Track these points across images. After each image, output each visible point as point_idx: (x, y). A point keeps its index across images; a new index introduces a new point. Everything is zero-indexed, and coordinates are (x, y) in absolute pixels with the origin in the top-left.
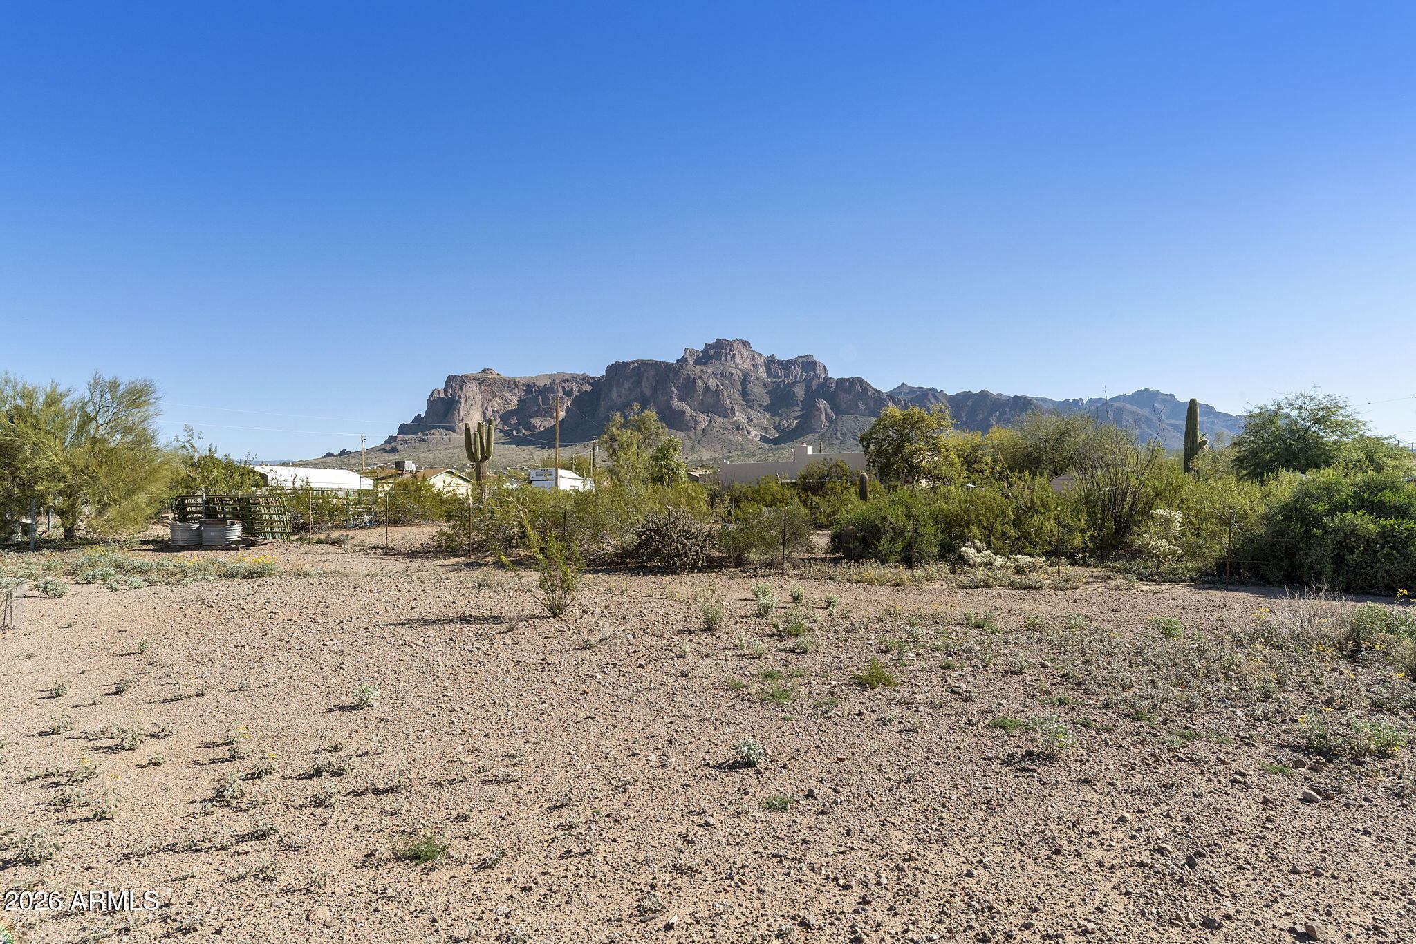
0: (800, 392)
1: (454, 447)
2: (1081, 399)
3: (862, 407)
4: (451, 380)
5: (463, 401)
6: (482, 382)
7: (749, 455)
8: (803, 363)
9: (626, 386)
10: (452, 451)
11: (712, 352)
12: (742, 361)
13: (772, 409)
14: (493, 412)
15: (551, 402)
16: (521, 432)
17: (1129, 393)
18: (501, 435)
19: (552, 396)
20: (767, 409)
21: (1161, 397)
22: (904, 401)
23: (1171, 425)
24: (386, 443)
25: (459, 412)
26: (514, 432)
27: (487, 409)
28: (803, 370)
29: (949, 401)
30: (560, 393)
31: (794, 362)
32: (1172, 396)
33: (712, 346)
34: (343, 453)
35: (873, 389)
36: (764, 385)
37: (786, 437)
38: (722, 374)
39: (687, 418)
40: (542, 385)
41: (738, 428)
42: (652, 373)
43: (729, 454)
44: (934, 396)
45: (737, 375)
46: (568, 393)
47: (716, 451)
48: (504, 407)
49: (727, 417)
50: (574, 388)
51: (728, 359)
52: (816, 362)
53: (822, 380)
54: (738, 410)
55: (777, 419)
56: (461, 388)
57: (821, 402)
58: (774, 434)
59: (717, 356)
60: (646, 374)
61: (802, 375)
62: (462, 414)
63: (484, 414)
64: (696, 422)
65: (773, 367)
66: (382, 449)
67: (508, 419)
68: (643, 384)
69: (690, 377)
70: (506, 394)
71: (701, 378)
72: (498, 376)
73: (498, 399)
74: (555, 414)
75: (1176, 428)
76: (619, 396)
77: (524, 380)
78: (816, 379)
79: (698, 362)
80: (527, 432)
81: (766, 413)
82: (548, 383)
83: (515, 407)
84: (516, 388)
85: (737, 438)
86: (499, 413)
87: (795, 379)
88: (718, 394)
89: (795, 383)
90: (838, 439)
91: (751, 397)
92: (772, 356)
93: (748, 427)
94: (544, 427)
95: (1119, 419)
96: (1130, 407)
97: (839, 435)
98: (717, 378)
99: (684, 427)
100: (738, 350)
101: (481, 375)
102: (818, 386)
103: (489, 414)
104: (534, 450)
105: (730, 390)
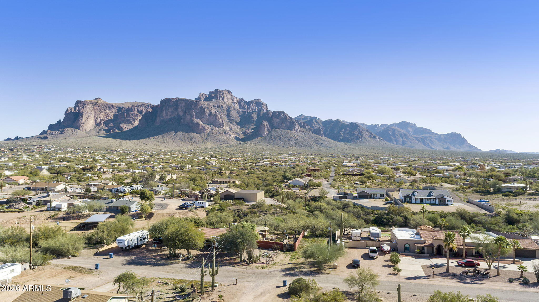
0: (255, 116)
1: (79, 138)
2: (378, 124)
3: (283, 125)
4: (78, 103)
5: (84, 114)
6: (95, 105)
7: (230, 147)
8: (256, 103)
9: (170, 110)
10: (78, 139)
11: (213, 95)
12: (228, 101)
13: (241, 124)
14: (101, 120)
15: (131, 116)
16: (115, 131)
17: (398, 122)
18: (104, 132)
19: (131, 113)
20: (238, 124)
21: (410, 125)
22: (303, 123)
23: (415, 137)
24: (41, 134)
26: (112, 131)
27: (97, 118)
28: (256, 106)
29: (322, 124)
30: (136, 112)
31: (252, 102)
32: (415, 124)
33: (213, 92)
34: (17, 138)
35: (289, 117)
36: (238, 112)
37: (247, 138)
38: (218, 106)
39: (201, 127)
40: (127, 107)
41: (225, 133)
42: (183, 104)
43: (221, 146)
44: (316, 121)
45: (225, 107)
46: (140, 112)
47: (214, 144)
48: (106, 118)
49: (220, 127)
50: (144, 110)
51: (221, 99)
52: (262, 102)
53: (265, 111)
54: (225, 124)
55: (244, 129)
56: (83, 107)
57: (265, 122)
58: (242, 136)
59: (216, 98)
60: (180, 105)
62: (83, 120)
63: (96, 121)
64: (205, 129)
65: (243, 104)
66: (39, 137)
67: (109, 124)
68: (179, 110)
69: (203, 107)
70: (108, 111)
71: (208, 108)
72: (103, 102)
73: (103, 114)
74: (133, 123)
75: (417, 139)
76: (166, 115)
77: (117, 105)
78: (262, 111)
79: (206, 100)
80: (118, 131)
81: (239, 126)
82: (130, 107)
83: (112, 118)
84: (113, 109)
85: (225, 138)
86: (103, 121)
87: (253, 109)
88: (215, 116)
89: (252, 112)
90: (272, 140)
91: (231, 118)
92: (242, 99)
93: (230, 133)
94: (127, 129)
95: (394, 134)
96: (398, 129)
97: (273, 138)
98: (215, 108)
99: (199, 132)
100: (226, 95)
101: (94, 101)
102: (263, 114)
103: (98, 121)
104: (122, 141)
105: (221, 114)
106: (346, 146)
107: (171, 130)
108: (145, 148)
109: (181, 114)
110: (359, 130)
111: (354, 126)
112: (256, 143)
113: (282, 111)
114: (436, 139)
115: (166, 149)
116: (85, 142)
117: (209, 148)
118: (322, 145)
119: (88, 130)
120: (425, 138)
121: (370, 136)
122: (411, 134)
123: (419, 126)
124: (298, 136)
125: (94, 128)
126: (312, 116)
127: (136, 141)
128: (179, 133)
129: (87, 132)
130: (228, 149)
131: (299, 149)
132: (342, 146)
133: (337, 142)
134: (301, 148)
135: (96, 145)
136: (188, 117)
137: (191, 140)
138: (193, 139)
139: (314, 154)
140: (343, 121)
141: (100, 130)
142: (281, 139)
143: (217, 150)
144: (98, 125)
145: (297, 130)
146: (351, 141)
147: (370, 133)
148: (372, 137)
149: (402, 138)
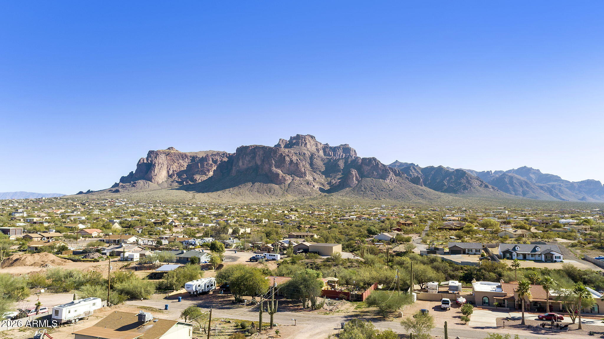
0: (341, 164)
1: (151, 190)
2: (491, 171)
3: (375, 173)
4: (150, 153)
5: (157, 165)
6: (168, 154)
7: (314, 199)
8: (343, 148)
9: (247, 159)
10: (149, 192)
11: (294, 141)
12: (311, 147)
13: (326, 173)
14: (173, 171)
15: (205, 166)
16: (188, 183)
17: (516, 168)
18: (177, 184)
19: (206, 163)
20: (323, 173)
21: (532, 171)
22: (398, 171)
23: (539, 186)
24: (113, 187)
25: (154, 171)
26: (185, 182)
27: (170, 169)
28: (343, 152)
29: (422, 171)
30: (211, 162)
31: (338, 148)
32: (538, 170)
33: (294, 138)
34: (89, 192)
35: (381, 164)
36: (322, 160)
37: (333, 189)
38: (299, 153)
39: (280, 178)
40: (201, 157)
41: (308, 183)
42: (261, 152)
43: (303, 198)
44: (414, 168)
45: (308, 154)
46: (215, 162)
47: (295, 196)
48: (179, 168)
49: (302, 177)
50: (218, 159)
51: (303, 145)
52: (350, 148)
53: (353, 158)
54: (308, 174)
55: (329, 179)
56: (156, 158)
57: (353, 170)
58: (327, 187)
59: (297, 144)
60: (258, 153)
61: (342, 155)
62: (156, 172)
63: (168, 172)
64: (285, 180)
65: (327, 150)
66: (111, 190)
67: (181, 175)
68: (257, 158)
69: (282, 155)
70: (181, 161)
71: (288, 156)
72: (176, 152)
73: (176, 164)
74: (207, 173)
75: (541, 188)
76: (243, 164)
77: (191, 154)
78: (350, 158)
79: (286, 146)
80: (191, 183)
81: (323, 176)
82: (204, 156)
83: (185, 169)
84: (186, 158)
85: (307, 189)
86: (176, 172)
87: (339, 157)
88: (297, 164)
89: (339, 159)
90: (362, 191)
91: (315, 167)
92: (327, 144)
93: (314, 183)
94: (201, 180)
95: (511, 183)
96: (516, 175)
97: (363, 188)
98: (297, 156)
99: (279, 182)
100: (308, 140)
101: (167, 151)
102: (351, 161)
103: (171, 172)
104: (195, 193)
105: (304, 163)
106: (451, 197)
107: (249, 181)
108: (219, 201)
109: (259, 163)
110: (467, 178)
111: (460, 174)
112: (344, 194)
113: (373, 158)
114: (567, 188)
115: (242, 202)
116: (157, 195)
117: (289, 201)
118: (422, 196)
119: (160, 182)
120: (553, 186)
121: (481, 184)
122: (534, 182)
123: (543, 171)
124: (393, 186)
125: (166, 180)
126: (409, 162)
127: (210, 194)
128: (257, 184)
129: (159, 184)
130: (311, 202)
131: (394, 202)
132: (446, 197)
133: (440, 193)
134: (396, 201)
135: (168, 198)
136: (267, 166)
137: (270, 191)
138: (272, 191)
139: (411, 207)
140: (448, 168)
141: (172, 182)
142: (373, 190)
143: (298, 203)
144: (170, 176)
145: (391, 179)
146: (457, 191)
147: (480, 181)
148: (484, 186)
149: (523, 188)
